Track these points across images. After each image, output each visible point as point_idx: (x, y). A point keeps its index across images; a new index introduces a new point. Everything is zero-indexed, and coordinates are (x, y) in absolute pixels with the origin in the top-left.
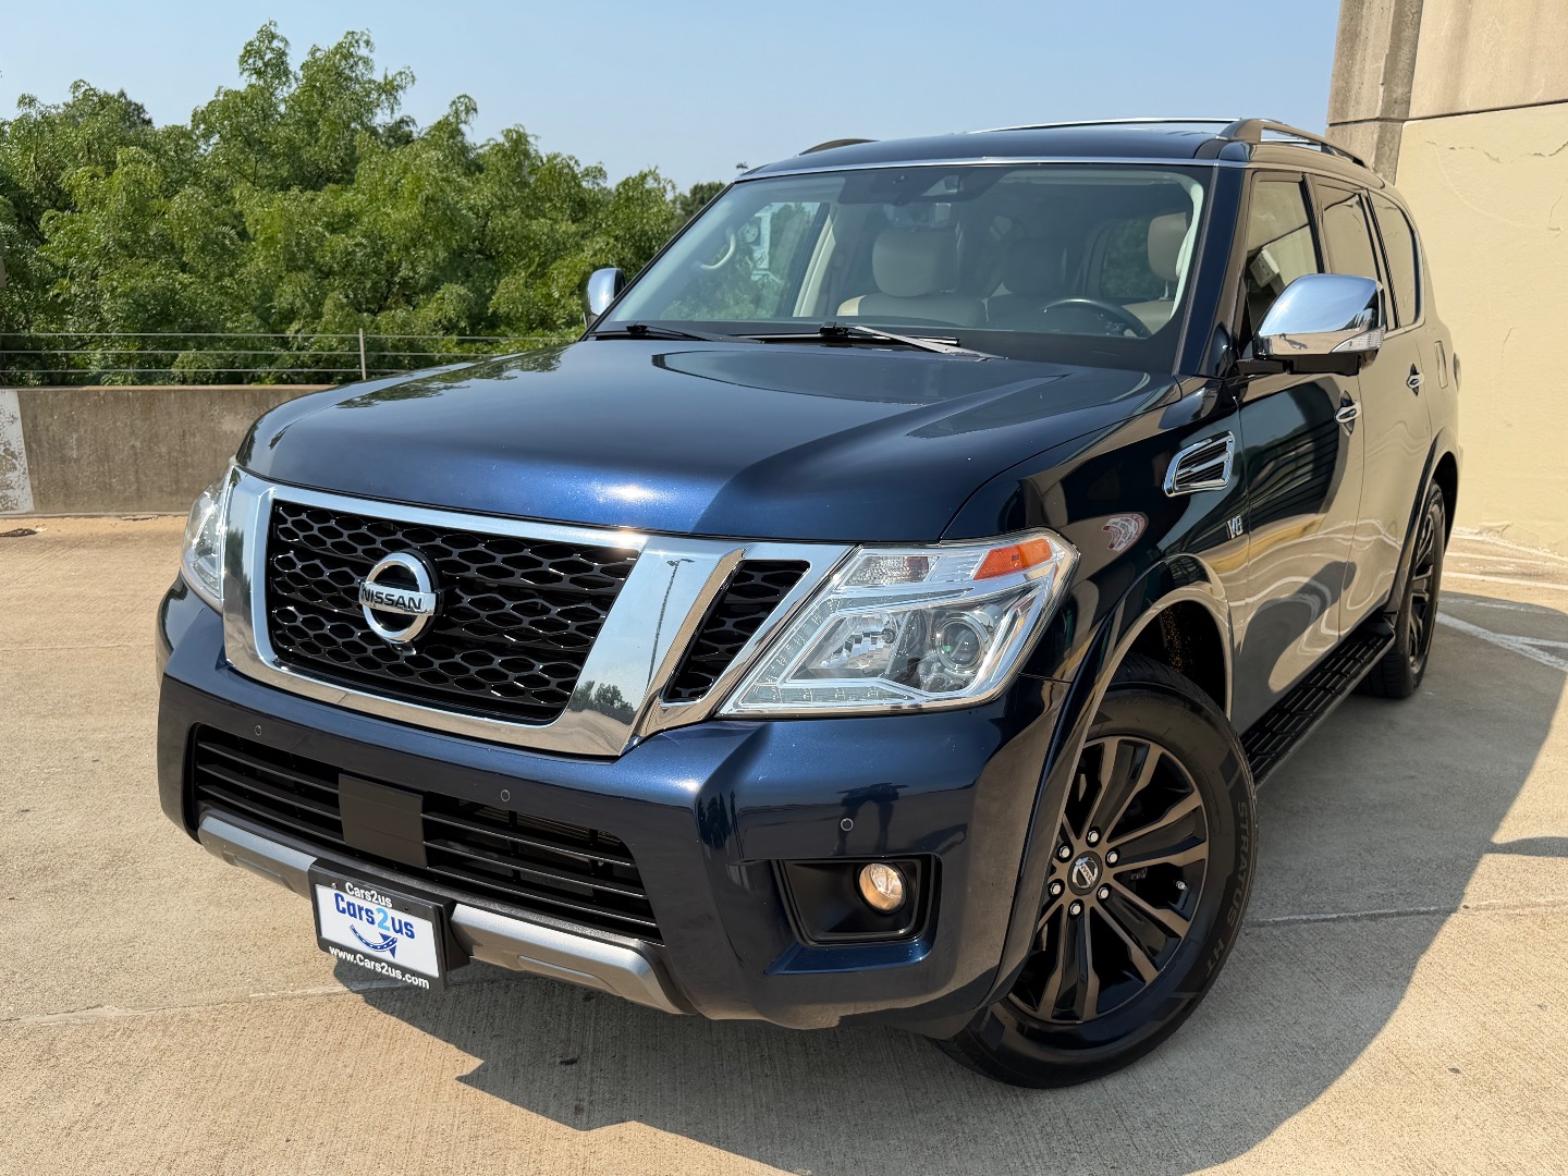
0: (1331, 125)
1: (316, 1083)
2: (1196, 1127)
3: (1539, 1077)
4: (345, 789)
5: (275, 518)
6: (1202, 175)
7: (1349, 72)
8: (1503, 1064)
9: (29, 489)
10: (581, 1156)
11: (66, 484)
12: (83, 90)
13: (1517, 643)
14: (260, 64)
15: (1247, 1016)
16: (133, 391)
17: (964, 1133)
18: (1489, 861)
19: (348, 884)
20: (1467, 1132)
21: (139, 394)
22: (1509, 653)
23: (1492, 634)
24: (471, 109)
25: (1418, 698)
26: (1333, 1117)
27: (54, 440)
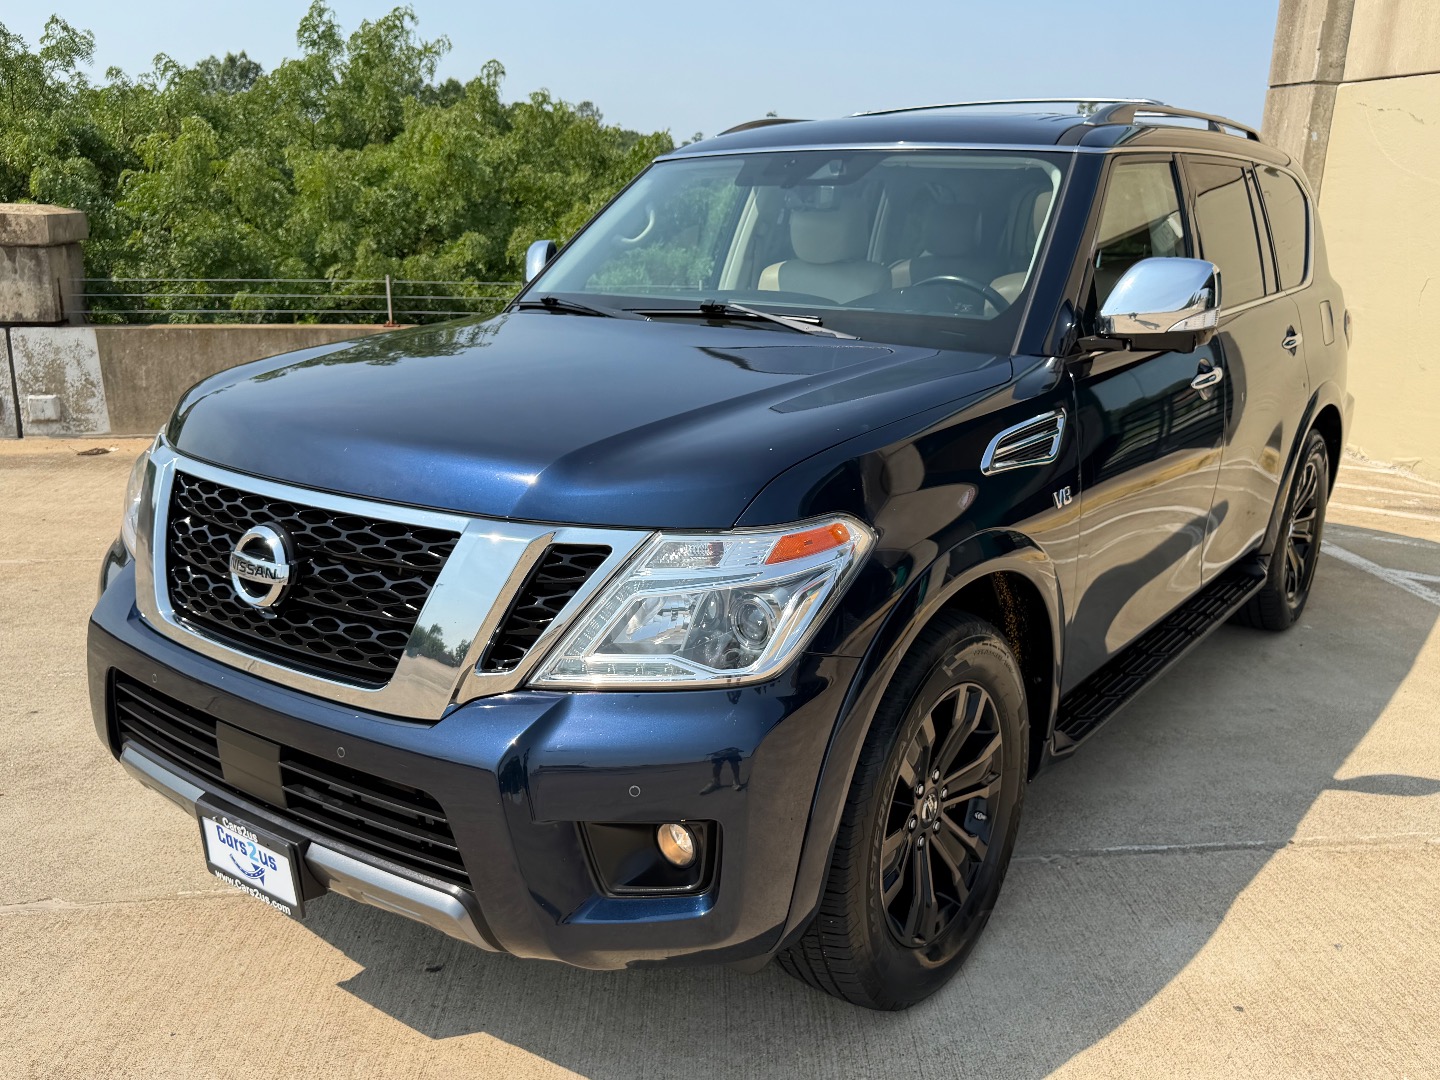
1: (211, 980)
2: (982, 1056)
3: (1317, 1018)
4: (221, 734)
5: (177, 487)
6: (1060, 159)
7: (1289, 37)
8: (1286, 1004)
9: (106, 413)
10: (422, 1061)
11: (137, 409)
12: (164, 62)
13: (1401, 577)
14: (315, 36)
15: (1057, 946)
16: (193, 330)
17: (768, 1053)
18: (1327, 797)
19: (224, 818)
20: (1235, 1072)
21: (198, 332)
22: (1392, 587)
23: (1381, 568)
24: (499, 73)
25: (1296, 631)
26: (1113, 1052)
27: (126, 371)
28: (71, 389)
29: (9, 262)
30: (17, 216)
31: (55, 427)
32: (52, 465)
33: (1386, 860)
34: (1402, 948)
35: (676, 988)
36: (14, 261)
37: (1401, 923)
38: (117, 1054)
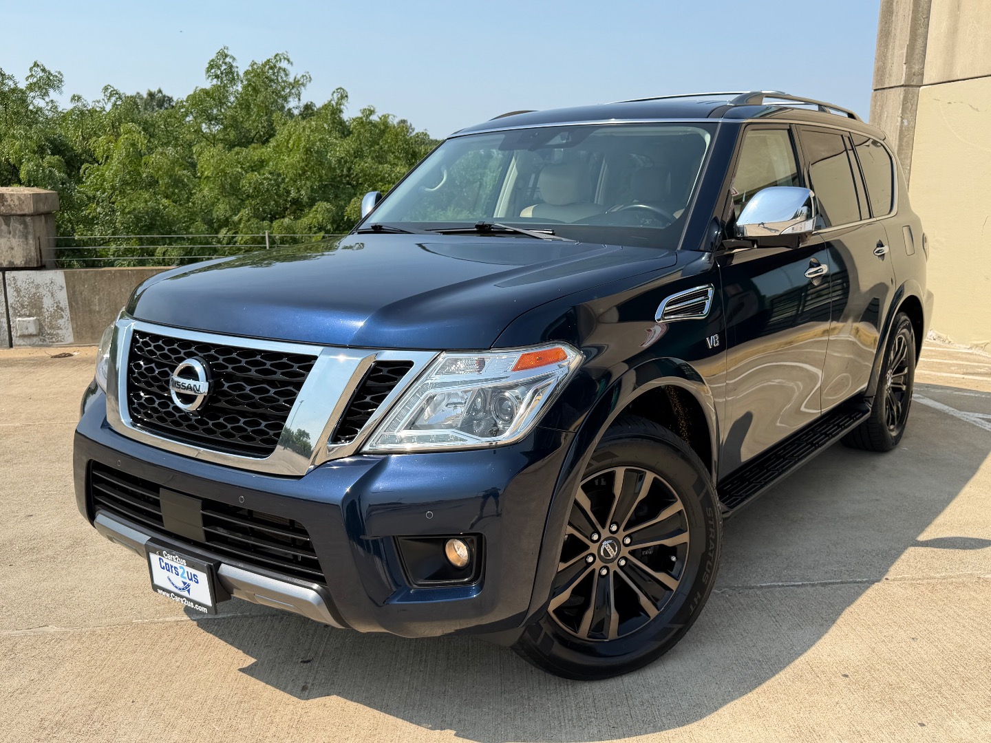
0: (875, 90)
1: (157, 671)
2: (672, 706)
3: (898, 680)
4: (163, 496)
5: (134, 341)
6: (710, 127)
7: (885, 56)
8: (877, 672)
9: (71, 330)
10: (299, 714)
11: (92, 326)
12: (110, 91)
13: (973, 417)
14: (218, 72)
15: (724, 641)
16: (131, 270)
17: (529, 705)
18: (910, 551)
19: (164, 552)
20: (841, 712)
21: (135, 272)
22: (965, 423)
23: (958, 411)
24: (344, 96)
25: (896, 451)
26: (759, 702)
27: (85, 300)
28: (47, 313)
29: (5, 226)
30: (11, 195)
31: (35, 339)
32: (34, 365)
33: (951, 588)
34: (958, 639)
35: (468, 669)
36: (9, 226)
37: (958, 624)
38: (96, 714)
